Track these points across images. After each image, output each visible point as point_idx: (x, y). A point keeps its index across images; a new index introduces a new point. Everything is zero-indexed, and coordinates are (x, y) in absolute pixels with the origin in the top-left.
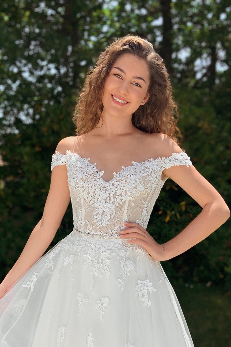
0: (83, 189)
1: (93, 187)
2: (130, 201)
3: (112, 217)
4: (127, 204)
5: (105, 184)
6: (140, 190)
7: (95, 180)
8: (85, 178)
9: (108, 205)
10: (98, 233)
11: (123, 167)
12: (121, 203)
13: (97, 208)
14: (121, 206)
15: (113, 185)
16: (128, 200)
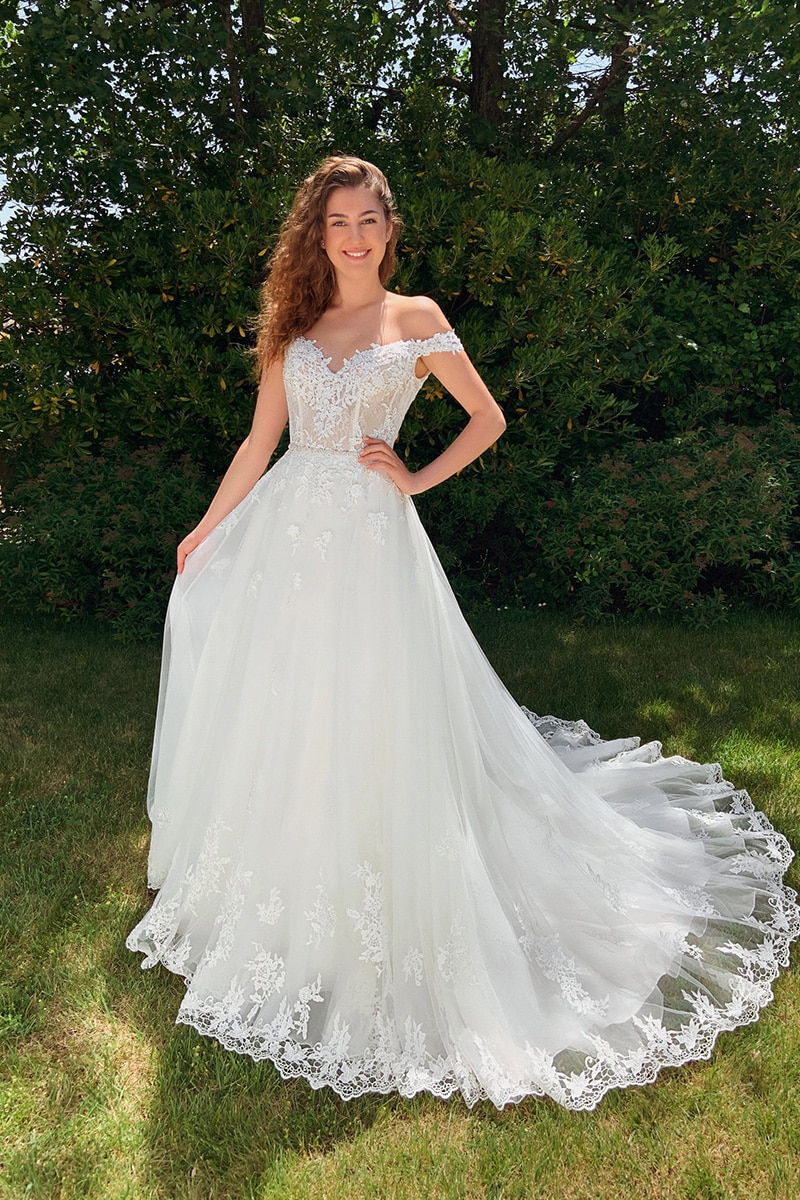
0: (300, 383)
1: (315, 381)
2: (362, 401)
3: (338, 423)
4: (358, 406)
5: (331, 376)
6: (378, 386)
7: (318, 370)
8: (303, 368)
9: (334, 408)
10: (319, 446)
11: (357, 351)
12: (350, 404)
13: (319, 411)
14: (351, 408)
15: (342, 377)
16: (359, 400)
